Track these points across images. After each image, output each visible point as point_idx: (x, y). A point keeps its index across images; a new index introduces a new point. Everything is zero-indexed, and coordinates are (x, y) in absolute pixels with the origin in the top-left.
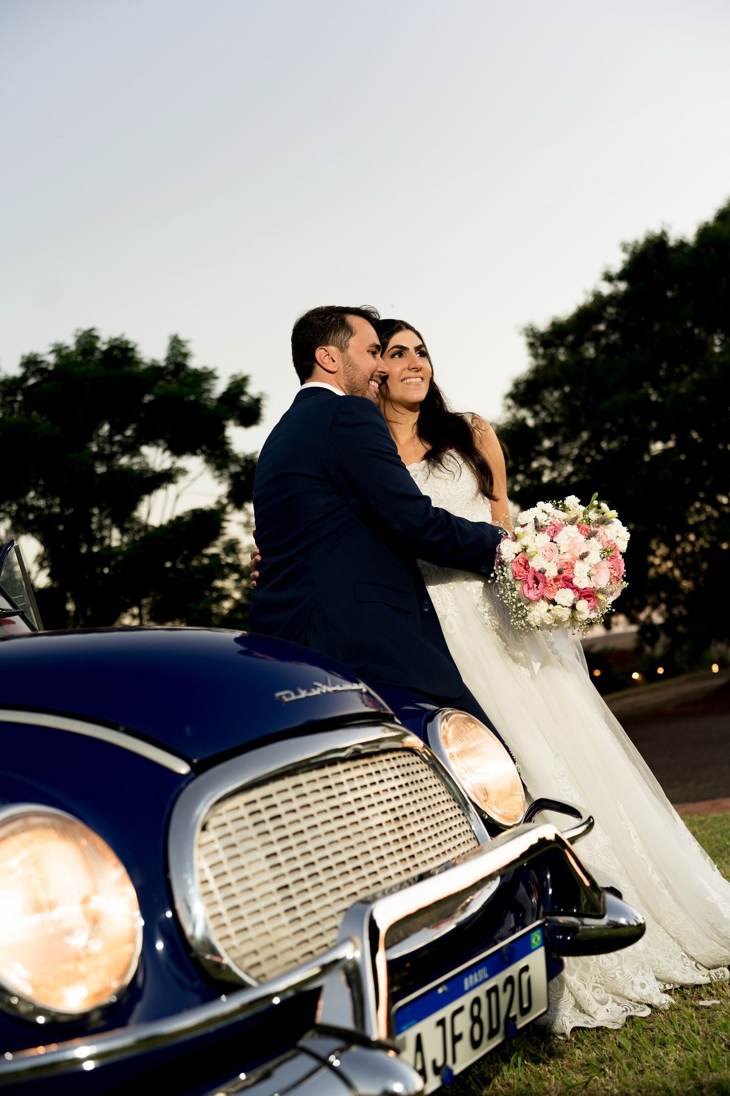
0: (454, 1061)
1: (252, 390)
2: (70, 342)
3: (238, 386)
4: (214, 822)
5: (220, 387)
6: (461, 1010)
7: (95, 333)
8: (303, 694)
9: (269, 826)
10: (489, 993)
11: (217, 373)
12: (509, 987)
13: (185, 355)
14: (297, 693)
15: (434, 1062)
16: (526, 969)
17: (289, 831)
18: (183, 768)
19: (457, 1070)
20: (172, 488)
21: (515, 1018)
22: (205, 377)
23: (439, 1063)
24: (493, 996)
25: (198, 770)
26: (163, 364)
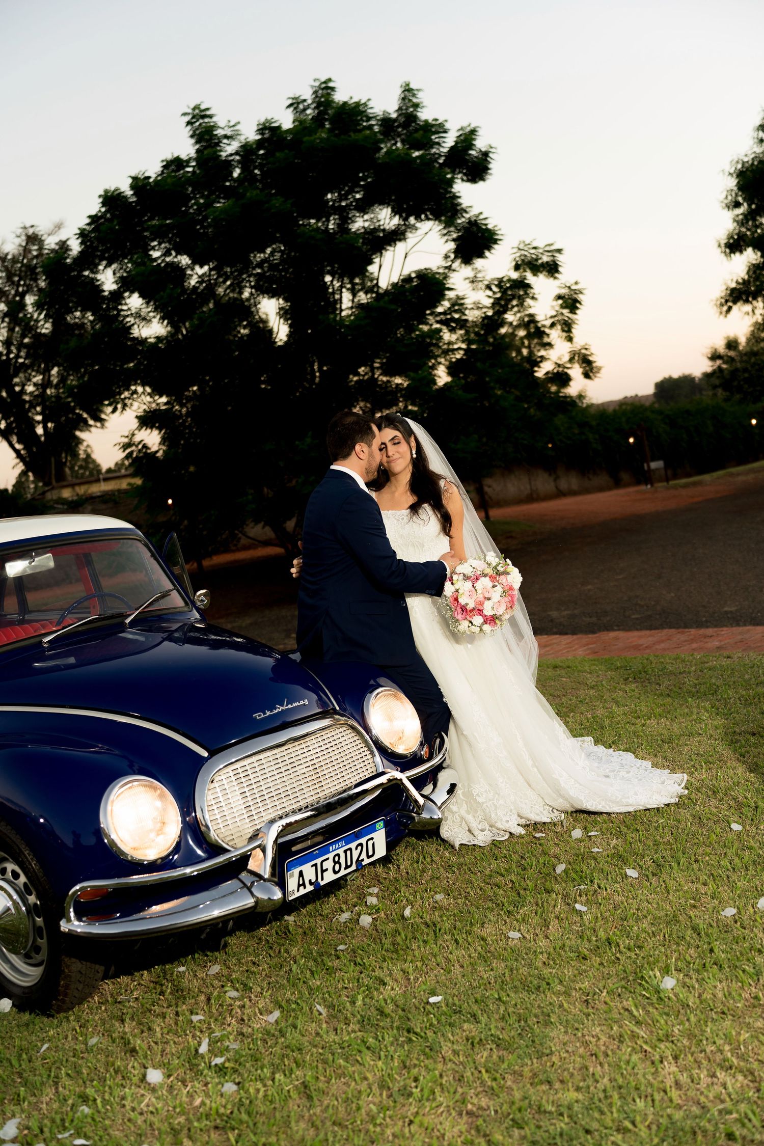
0: (322, 879)
1: (481, 143)
2: (307, 95)
3: (467, 139)
4: (217, 779)
5: (449, 141)
6: (328, 859)
7: (331, 84)
8: (268, 713)
9: (243, 780)
10: (345, 852)
11: (447, 126)
12: (359, 848)
13: (416, 106)
14: (265, 713)
15: (310, 881)
16: (372, 839)
17: (253, 782)
18: (205, 754)
19: (322, 883)
20: (400, 246)
21: (363, 860)
22: (435, 128)
23: (313, 881)
24: (348, 852)
25: (212, 753)
26: (394, 116)
